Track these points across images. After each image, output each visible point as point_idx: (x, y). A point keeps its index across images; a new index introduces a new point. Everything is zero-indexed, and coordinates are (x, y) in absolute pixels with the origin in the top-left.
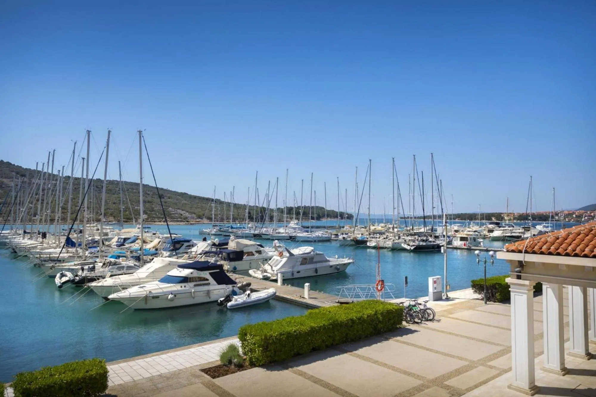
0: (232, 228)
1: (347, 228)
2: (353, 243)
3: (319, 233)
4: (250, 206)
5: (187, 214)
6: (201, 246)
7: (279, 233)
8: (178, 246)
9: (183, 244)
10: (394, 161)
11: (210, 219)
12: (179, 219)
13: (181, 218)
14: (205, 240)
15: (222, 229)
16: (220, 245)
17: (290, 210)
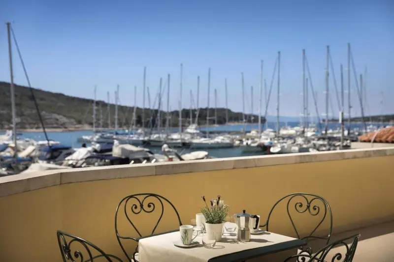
0: (117, 134)
1: (253, 133)
2: (259, 149)
3: (219, 139)
4: (138, 108)
5: (65, 120)
6: (80, 153)
7: (172, 139)
8: (55, 154)
9: (61, 152)
10: (304, 53)
11: (91, 124)
12: (55, 125)
13: (57, 124)
14: (84, 146)
15: (105, 136)
16: (102, 151)
17: (186, 113)
